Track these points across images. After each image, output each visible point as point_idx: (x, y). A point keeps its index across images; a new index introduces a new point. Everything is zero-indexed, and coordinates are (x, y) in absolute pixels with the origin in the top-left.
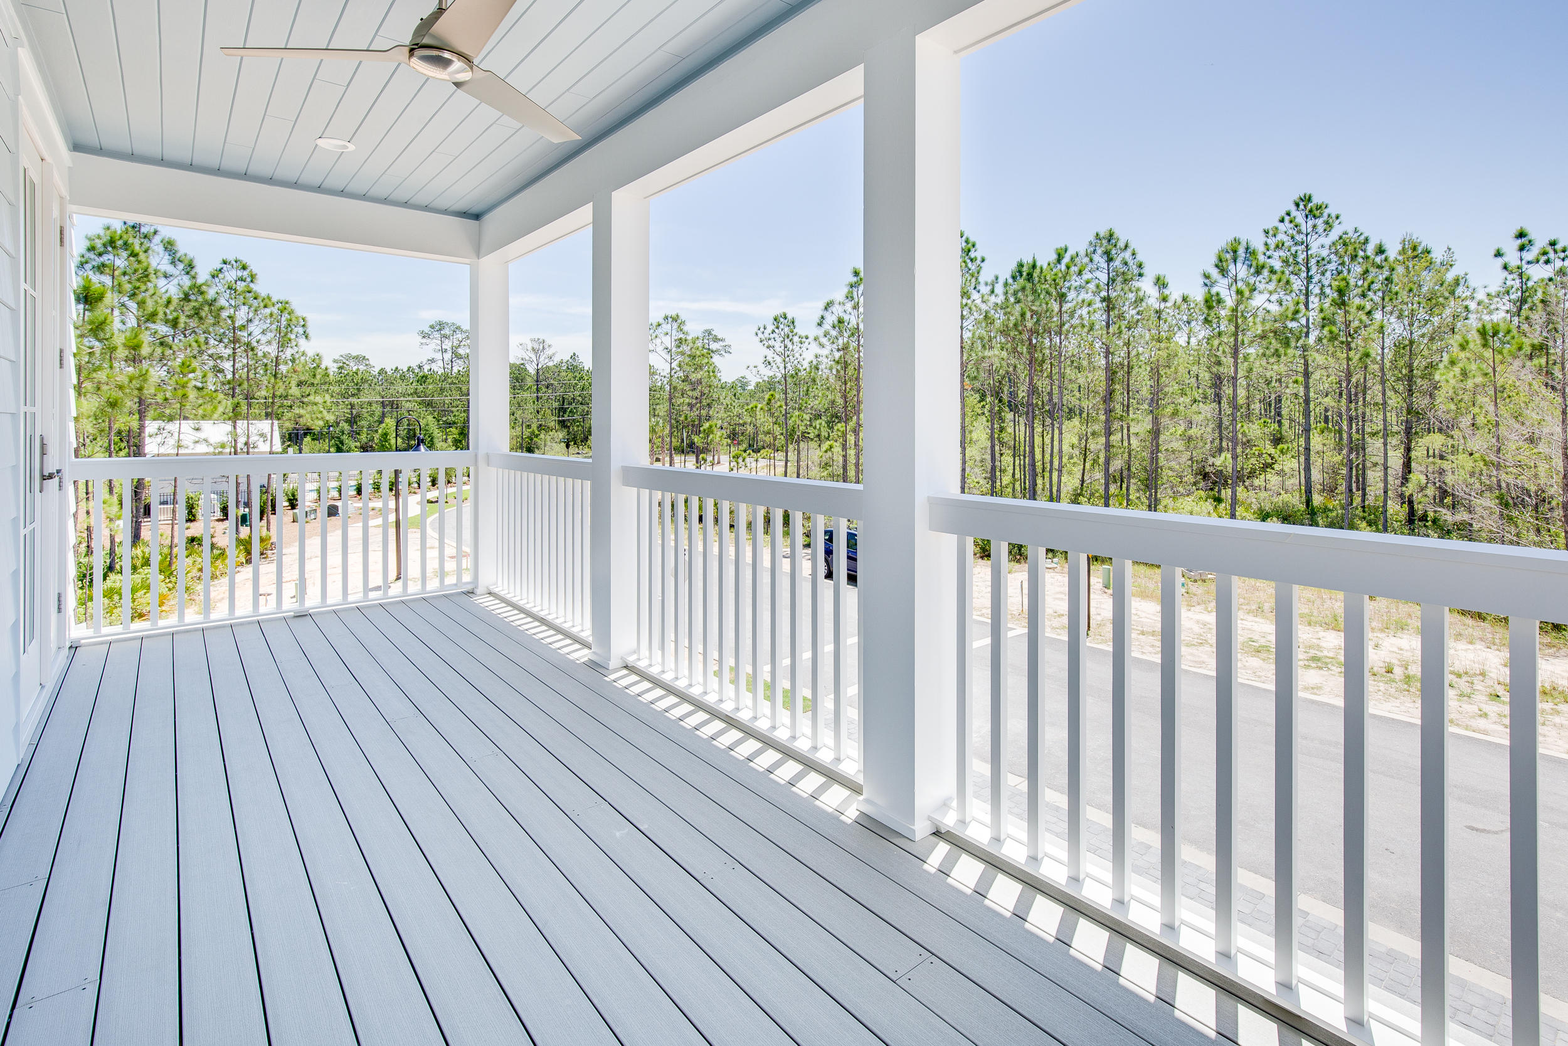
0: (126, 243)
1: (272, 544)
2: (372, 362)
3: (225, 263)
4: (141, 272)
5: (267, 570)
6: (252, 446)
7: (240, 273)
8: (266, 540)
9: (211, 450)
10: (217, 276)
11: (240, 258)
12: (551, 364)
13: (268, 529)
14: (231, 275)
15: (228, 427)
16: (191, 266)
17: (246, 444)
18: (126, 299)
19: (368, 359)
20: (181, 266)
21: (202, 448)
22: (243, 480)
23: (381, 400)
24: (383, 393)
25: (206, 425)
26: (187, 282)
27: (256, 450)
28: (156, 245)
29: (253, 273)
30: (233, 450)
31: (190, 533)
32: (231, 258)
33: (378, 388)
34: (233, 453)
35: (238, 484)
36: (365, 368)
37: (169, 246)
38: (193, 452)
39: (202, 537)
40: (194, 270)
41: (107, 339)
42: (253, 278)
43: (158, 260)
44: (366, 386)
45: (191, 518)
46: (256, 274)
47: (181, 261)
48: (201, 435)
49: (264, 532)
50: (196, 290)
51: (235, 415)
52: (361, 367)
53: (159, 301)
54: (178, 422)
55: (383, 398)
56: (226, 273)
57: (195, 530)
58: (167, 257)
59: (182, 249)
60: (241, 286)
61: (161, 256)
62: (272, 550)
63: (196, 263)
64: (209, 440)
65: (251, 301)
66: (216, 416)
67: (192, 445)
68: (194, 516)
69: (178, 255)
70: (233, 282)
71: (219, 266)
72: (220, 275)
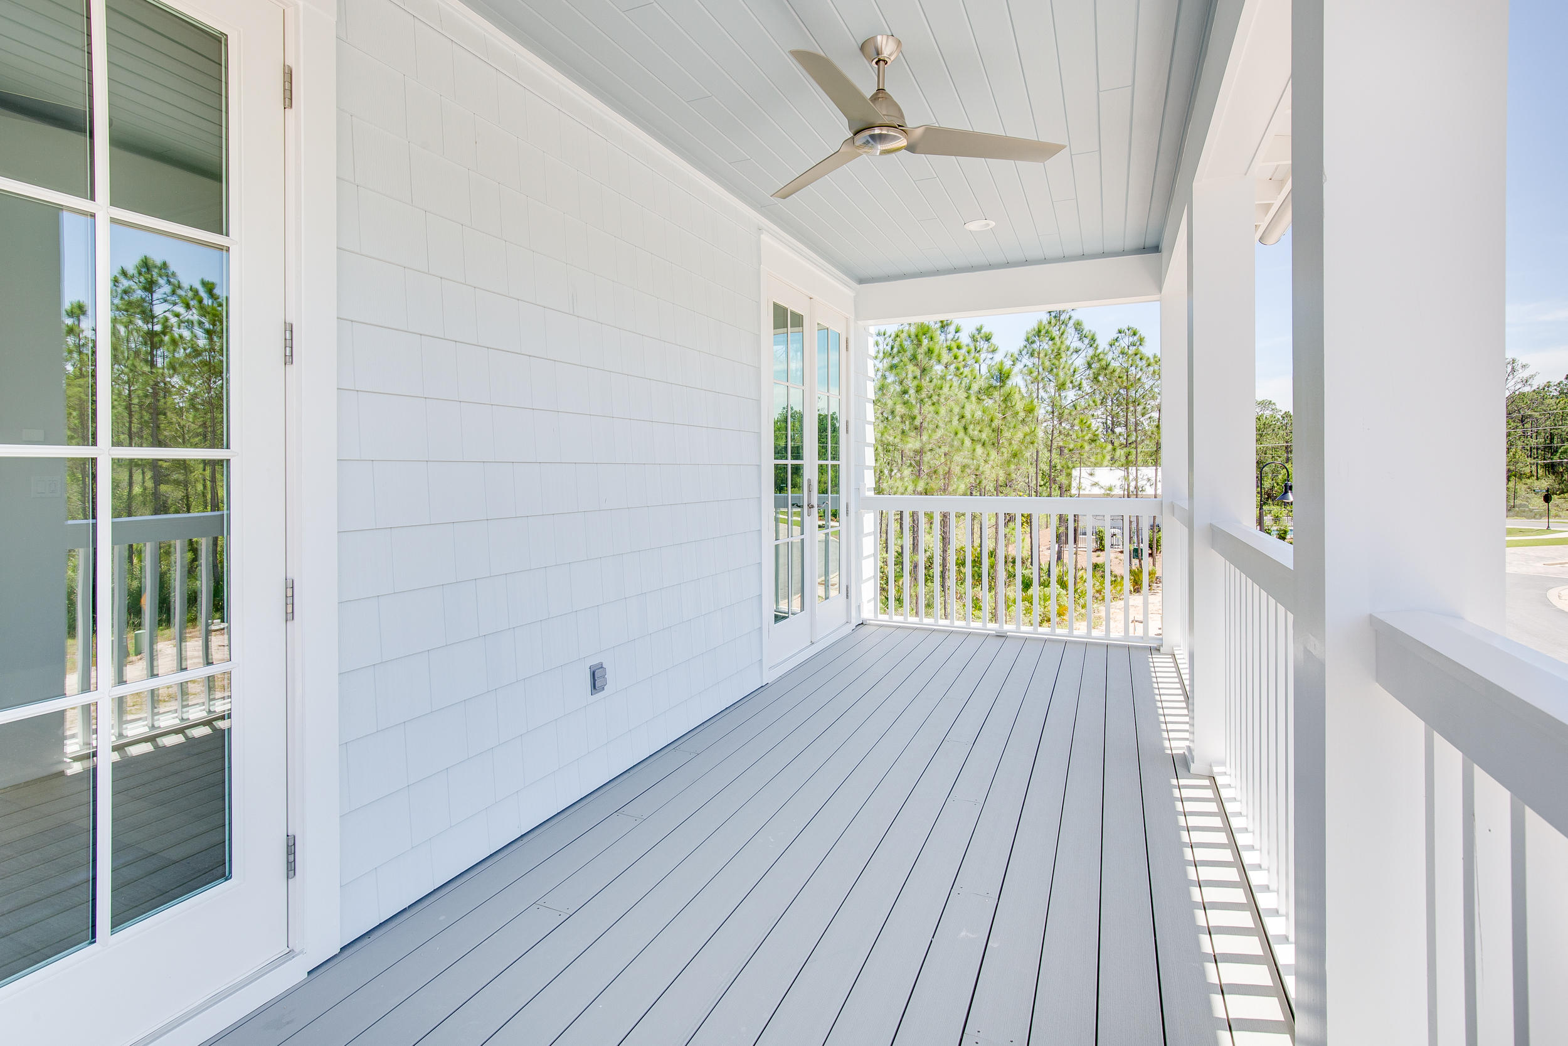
0: (1047, 332)
1: (1157, 578)
2: (1278, 407)
3: (1120, 332)
4: (1056, 351)
5: (1155, 600)
6: (1141, 489)
7: (1131, 339)
8: (1153, 574)
9: (1102, 491)
10: (1114, 344)
11: (1131, 326)
12: (1527, 389)
13: (1154, 565)
14: (1125, 342)
15: (1121, 473)
16: (1093, 340)
17: (1136, 487)
18: (1047, 374)
19: (1274, 404)
20: (1086, 341)
21: (1096, 491)
22: (1134, 519)
23: (1285, 444)
24: (1287, 438)
25: (1098, 471)
26: (1091, 352)
27: (1144, 493)
28: (1070, 331)
29: (1142, 337)
30: (1126, 493)
31: (1096, 560)
32: (1124, 327)
33: (1281, 432)
34: (1126, 496)
35: (1131, 522)
36: (1271, 413)
37: (1078, 327)
38: (1090, 493)
39: (1104, 563)
40: (1096, 343)
41: (1012, 407)
42: (1141, 340)
43: (1072, 339)
44: (1270, 431)
45: (1101, 549)
46: (1144, 338)
47: (1086, 337)
48: (1095, 479)
49: (1151, 567)
50: (1096, 358)
51: (1127, 464)
52: (1268, 412)
53: (1068, 372)
54: (1079, 468)
55: (1287, 442)
56: (1121, 341)
57: (1101, 558)
58: (1077, 336)
59: (1087, 327)
60: (1132, 350)
61: (1073, 335)
62: (1157, 583)
63: (1097, 337)
64: (1100, 483)
65: (1138, 362)
66: (1106, 463)
67: (1089, 488)
68: (1103, 546)
69: (1084, 332)
70: (1126, 347)
71: (1116, 336)
72: (1116, 343)
